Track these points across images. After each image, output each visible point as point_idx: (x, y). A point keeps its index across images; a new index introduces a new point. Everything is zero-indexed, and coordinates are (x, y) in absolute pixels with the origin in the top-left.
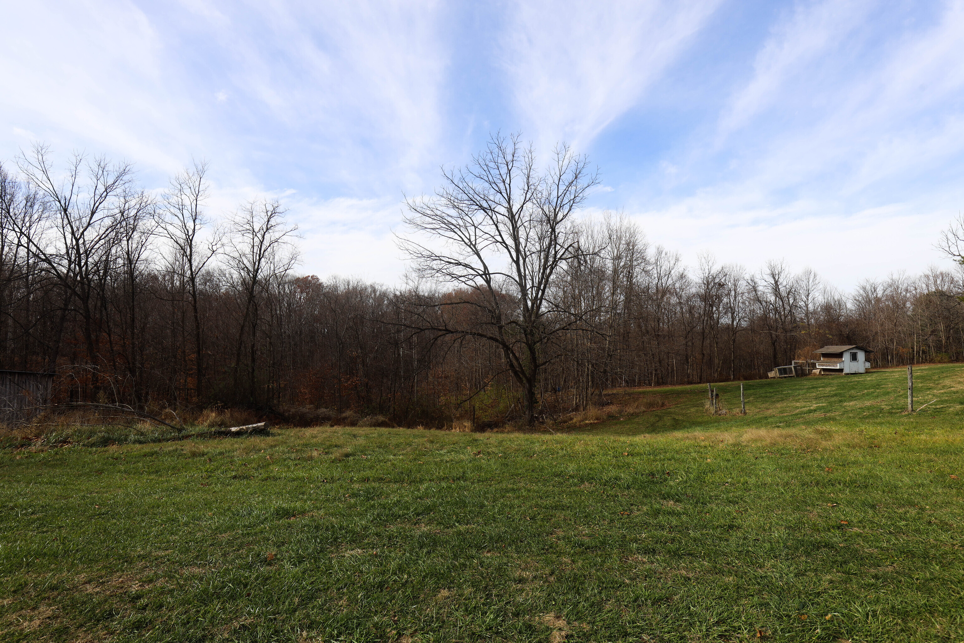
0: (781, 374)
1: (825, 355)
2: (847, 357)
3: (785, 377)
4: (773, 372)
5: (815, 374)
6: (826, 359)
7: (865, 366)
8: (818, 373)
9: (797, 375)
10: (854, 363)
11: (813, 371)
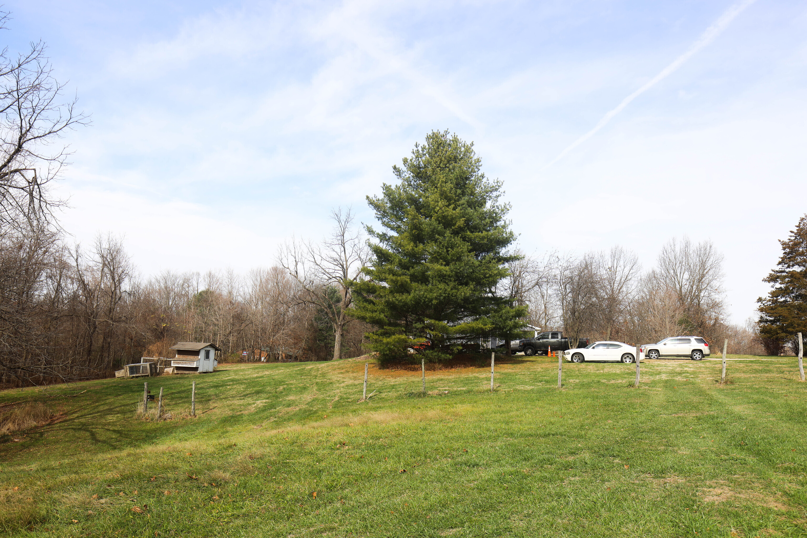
0: (132, 372)
1: (181, 352)
2: (202, 355)
3: (137, 377)
4: (123, 370)
5: (168, 373)
6: (181, 357)
7: (213, 365)
8: (171, 372)
9: (152, 375)
10: (207, 361)
11: (166, 370)
